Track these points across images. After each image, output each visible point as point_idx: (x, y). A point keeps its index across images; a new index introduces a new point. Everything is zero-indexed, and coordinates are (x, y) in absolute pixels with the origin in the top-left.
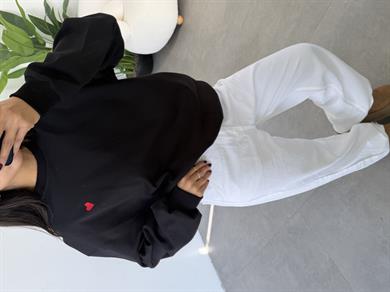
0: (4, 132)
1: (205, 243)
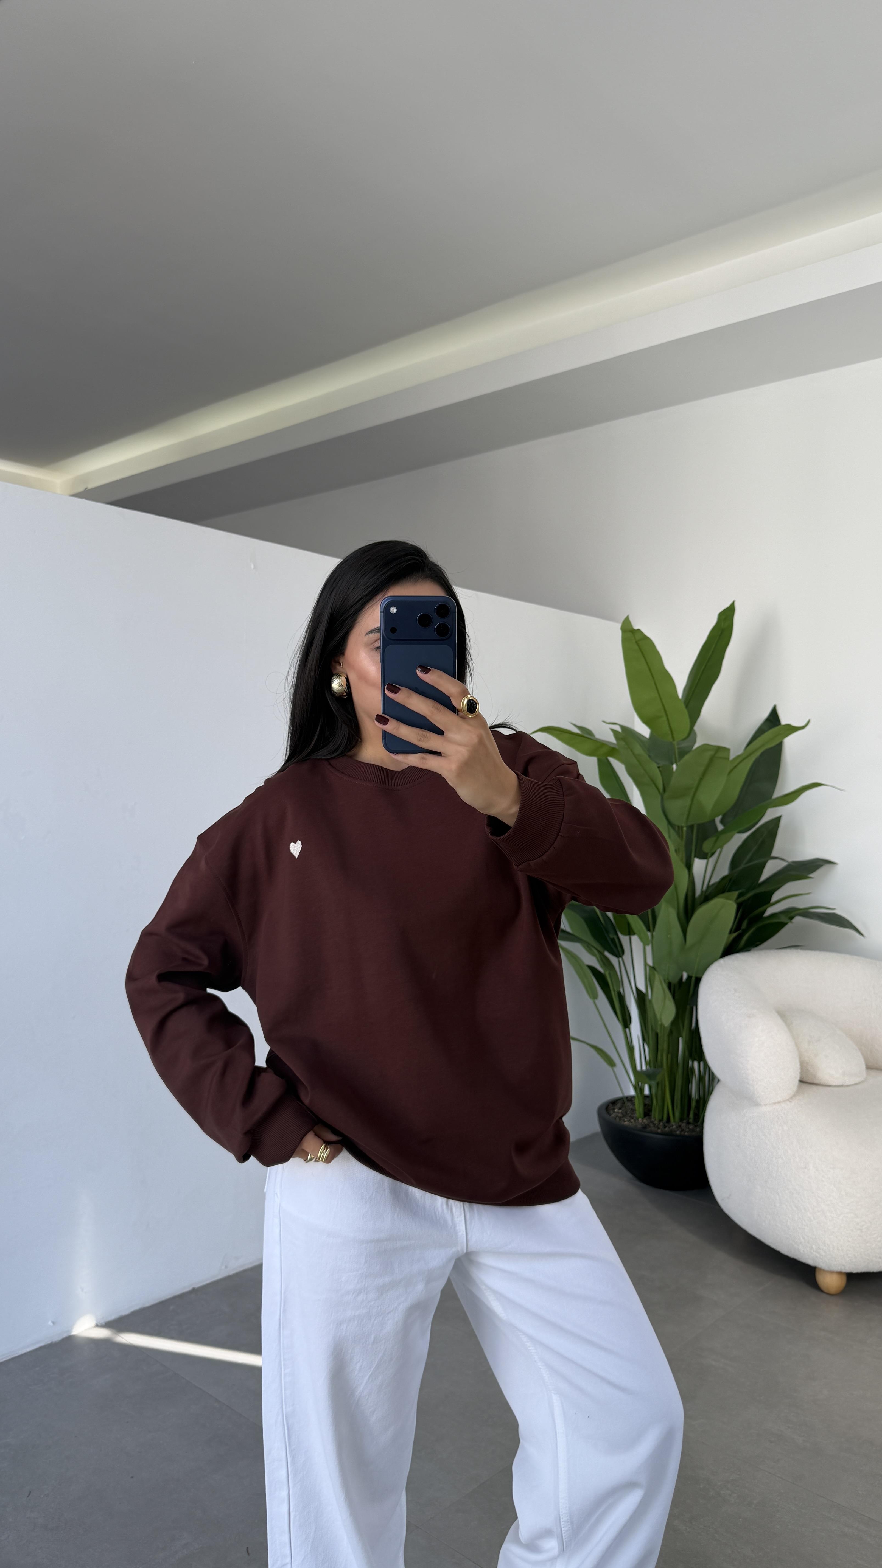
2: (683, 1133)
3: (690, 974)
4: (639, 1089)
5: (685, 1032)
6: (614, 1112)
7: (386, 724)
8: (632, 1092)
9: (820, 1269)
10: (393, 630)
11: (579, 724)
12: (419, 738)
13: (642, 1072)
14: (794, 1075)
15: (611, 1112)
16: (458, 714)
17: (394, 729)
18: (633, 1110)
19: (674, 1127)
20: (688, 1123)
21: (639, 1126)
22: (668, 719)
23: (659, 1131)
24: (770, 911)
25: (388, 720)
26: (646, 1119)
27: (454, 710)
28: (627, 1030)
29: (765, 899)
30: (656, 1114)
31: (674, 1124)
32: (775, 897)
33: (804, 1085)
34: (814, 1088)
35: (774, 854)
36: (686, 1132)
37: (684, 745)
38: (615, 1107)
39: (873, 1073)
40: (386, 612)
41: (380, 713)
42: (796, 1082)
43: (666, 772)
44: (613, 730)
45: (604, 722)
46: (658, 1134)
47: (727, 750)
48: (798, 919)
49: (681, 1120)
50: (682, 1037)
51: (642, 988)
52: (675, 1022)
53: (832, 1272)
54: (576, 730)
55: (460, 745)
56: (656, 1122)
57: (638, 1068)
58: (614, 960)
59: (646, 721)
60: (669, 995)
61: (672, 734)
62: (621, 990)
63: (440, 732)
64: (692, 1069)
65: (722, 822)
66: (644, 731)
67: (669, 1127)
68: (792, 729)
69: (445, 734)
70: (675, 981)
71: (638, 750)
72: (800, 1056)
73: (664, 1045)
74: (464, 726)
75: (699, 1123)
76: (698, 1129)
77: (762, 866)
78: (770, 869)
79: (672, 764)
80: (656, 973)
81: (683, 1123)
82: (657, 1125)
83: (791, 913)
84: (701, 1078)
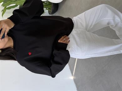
0: (2, 29)
1: (72, 75)
4: (47, 10)
8: (48, 11)
15: (50, 13)
18: (50, 11)
21: (52, 10)
30: (50, 8)
46: (53, 8)
54: (2, 12)
66: (2, 3)
71: (5, 4)
84: (47, 2)
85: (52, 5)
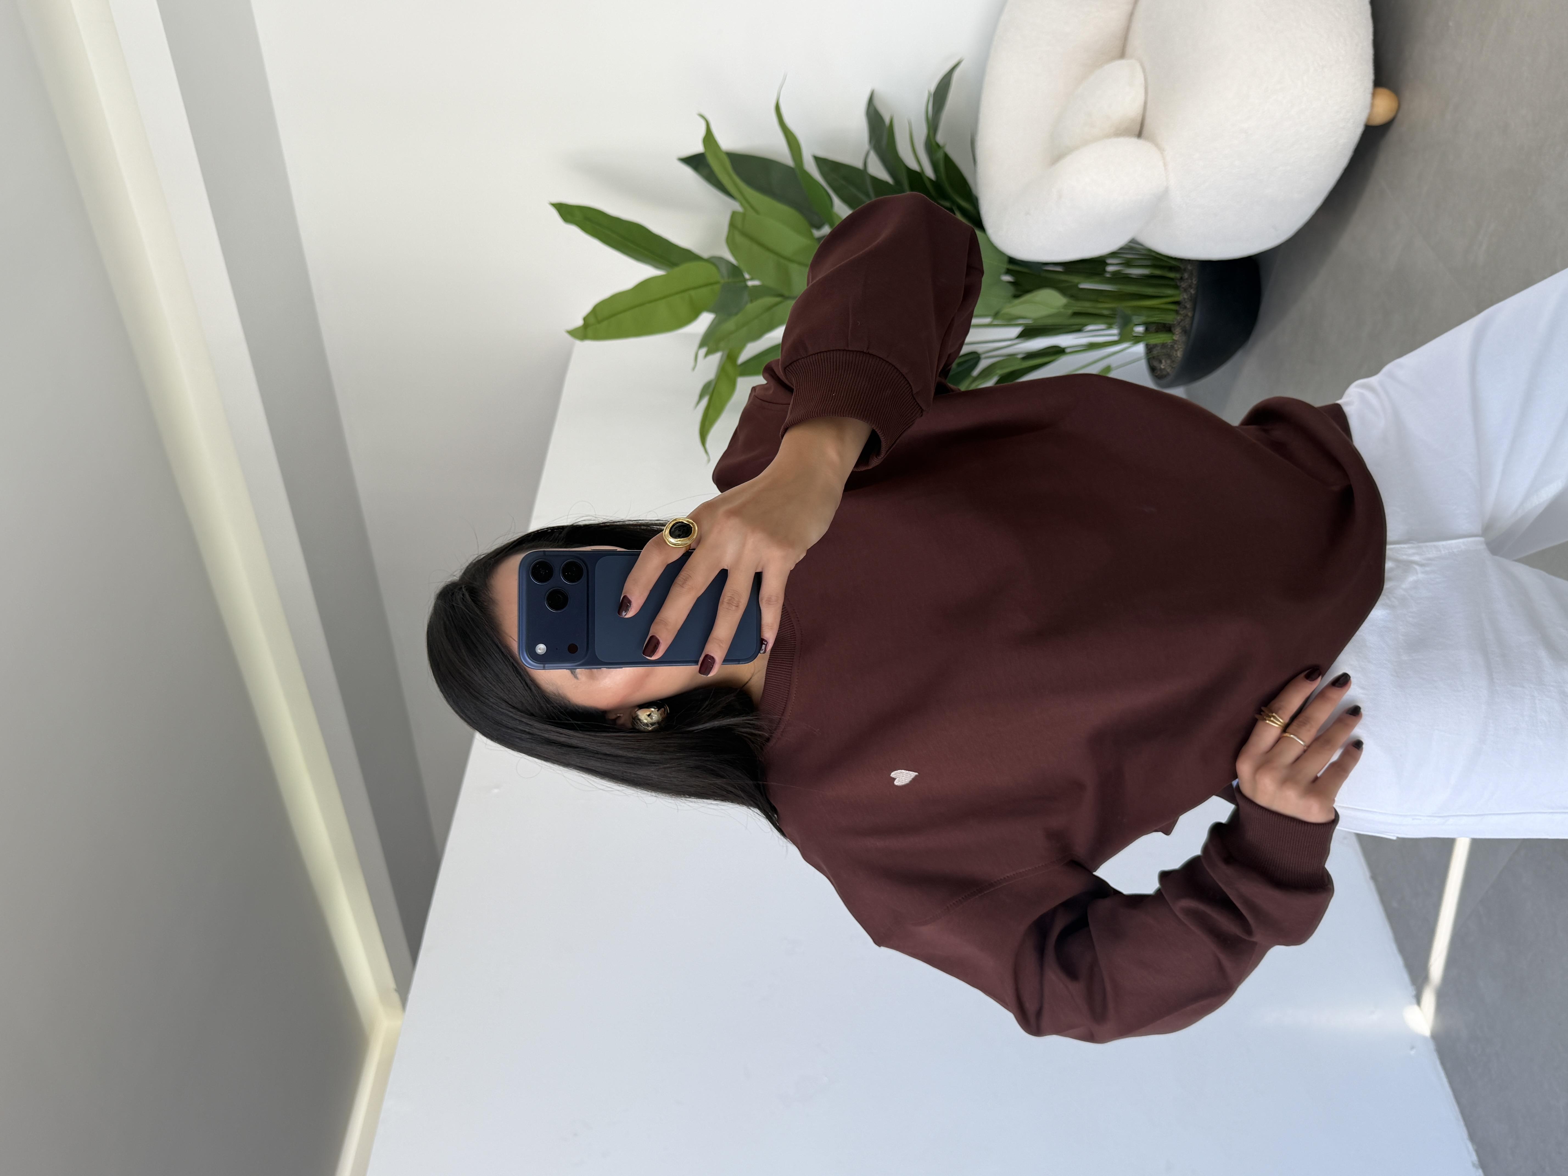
2: (1193, 286)
3: (1004, 270)
4: (1137, 340)
5: (1074, 279)
6: (1164, 369)
7: (713, 659)
8: (1140, 349)
9: (1369, 119)
10: (573, 649)
11: (696, 397)
12: (734, 608)
13: (1120, 334)
14: (1132, 143)
15: (1164, 373)
16: (694, 549)
17: (720, 646)
18: (1164, 345)
19: (1186, 297)
20: (1182, 279)
21: (1184, 338)
22: (694, 288)
23: (1190, 314)
24: (929, 172)
25: (707, 656)
26: (1175, 330)
27: (688, 554)
28: (1068, 350)
29: (915, 178)
30: (1169, 318)
31: (1183, 297)
32: (913, 165)
33: (1145, 132)
34: (1148, 121)
35: (859, 165)
36: (1192, 282)
37: (724, 270)
38: (1158, 368)
39: (1129, 50)
40: (544, 660)
41: (696, 668)
42: (1140, 142)
43: (756, 293)
44: (707, 354)
45: (694, 369)
46: (1193, 316)
47: (734, 214)
48: (940, 138)
49: (1176, 287)
50: (1078, 283)
51: (1016, 331)
52: (1063, 290)
53: (1372, 105)
54: (705, 402)
55: (743, 545)
56: (1179, 318)
57: (1115, 338)
58: (983, 364)
59: (694, 315)
60: (1028, 297)
61: (712, 284)
62: (1020, 356)
63: (723, 575)
64: (1115, 273)
65: (819, 227)
66: (706, 320)
67: (1186, 302)
68: (709, 138)
69: (726, 568)
70: (1011, 290)
71: (730, 325)
72: (1108, 136)
73: (1086, 306)
74: (711, 539)
75: (1182, 266)
76: (1189, 267)
77: (875, 180)
78: (878, 170)
79: (747, 286)
80: (1002, 312)
81: (1180, 286)
82: (1182, 317)
83: (932, 146)
84: (1128, 264)
85: (1192, 281)
